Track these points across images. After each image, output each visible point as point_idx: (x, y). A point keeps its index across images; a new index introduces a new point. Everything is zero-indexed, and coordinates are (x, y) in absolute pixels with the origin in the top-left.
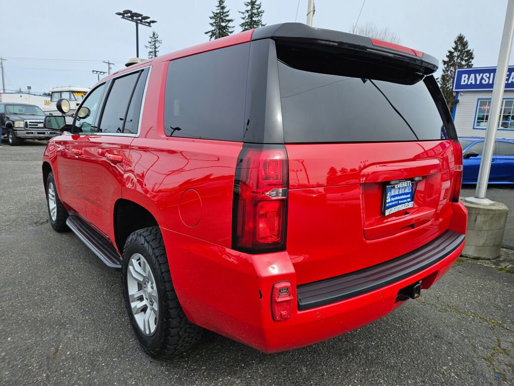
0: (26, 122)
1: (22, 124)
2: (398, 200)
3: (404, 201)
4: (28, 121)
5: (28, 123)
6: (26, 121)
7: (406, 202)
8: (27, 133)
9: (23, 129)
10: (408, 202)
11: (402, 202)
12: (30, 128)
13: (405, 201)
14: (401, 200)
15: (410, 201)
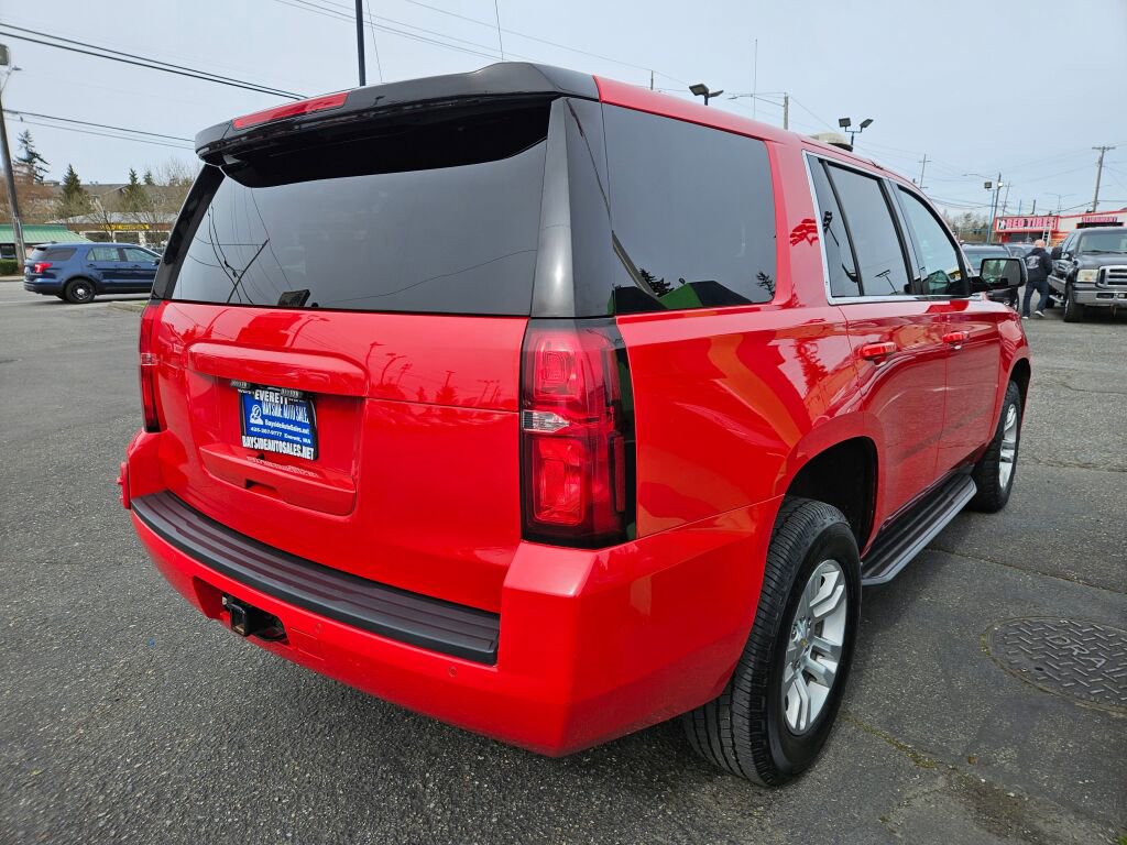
0: (1104, 271)
1: (1093, 275)
2: (283, 431)
3: (295, 438)
4: (1108, 268)
5: (1108, 272)
6: (1102, 268)
7: (297, 443)
8: (1099, 295)
9: (1094, 286)
10: (302, 444)
11: (291, 437)
12: (1110, 283)
13: (298, 439)
14: (291, 433)
15: (307, 445)
